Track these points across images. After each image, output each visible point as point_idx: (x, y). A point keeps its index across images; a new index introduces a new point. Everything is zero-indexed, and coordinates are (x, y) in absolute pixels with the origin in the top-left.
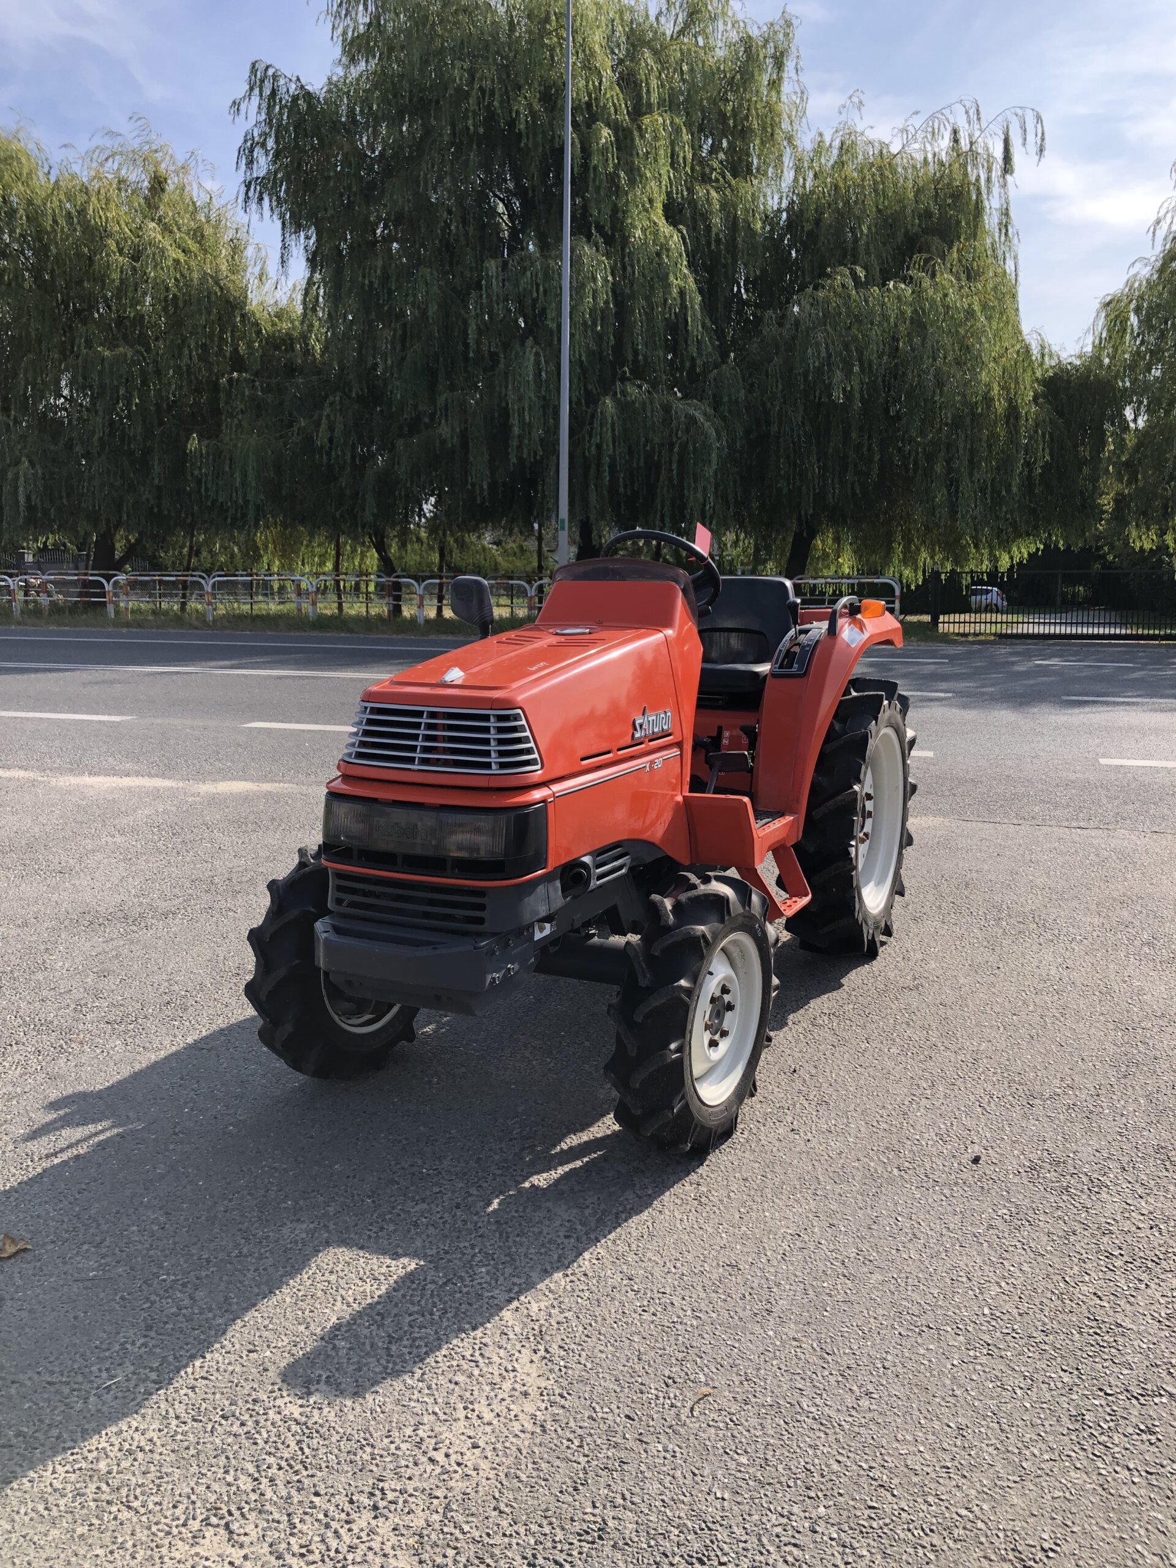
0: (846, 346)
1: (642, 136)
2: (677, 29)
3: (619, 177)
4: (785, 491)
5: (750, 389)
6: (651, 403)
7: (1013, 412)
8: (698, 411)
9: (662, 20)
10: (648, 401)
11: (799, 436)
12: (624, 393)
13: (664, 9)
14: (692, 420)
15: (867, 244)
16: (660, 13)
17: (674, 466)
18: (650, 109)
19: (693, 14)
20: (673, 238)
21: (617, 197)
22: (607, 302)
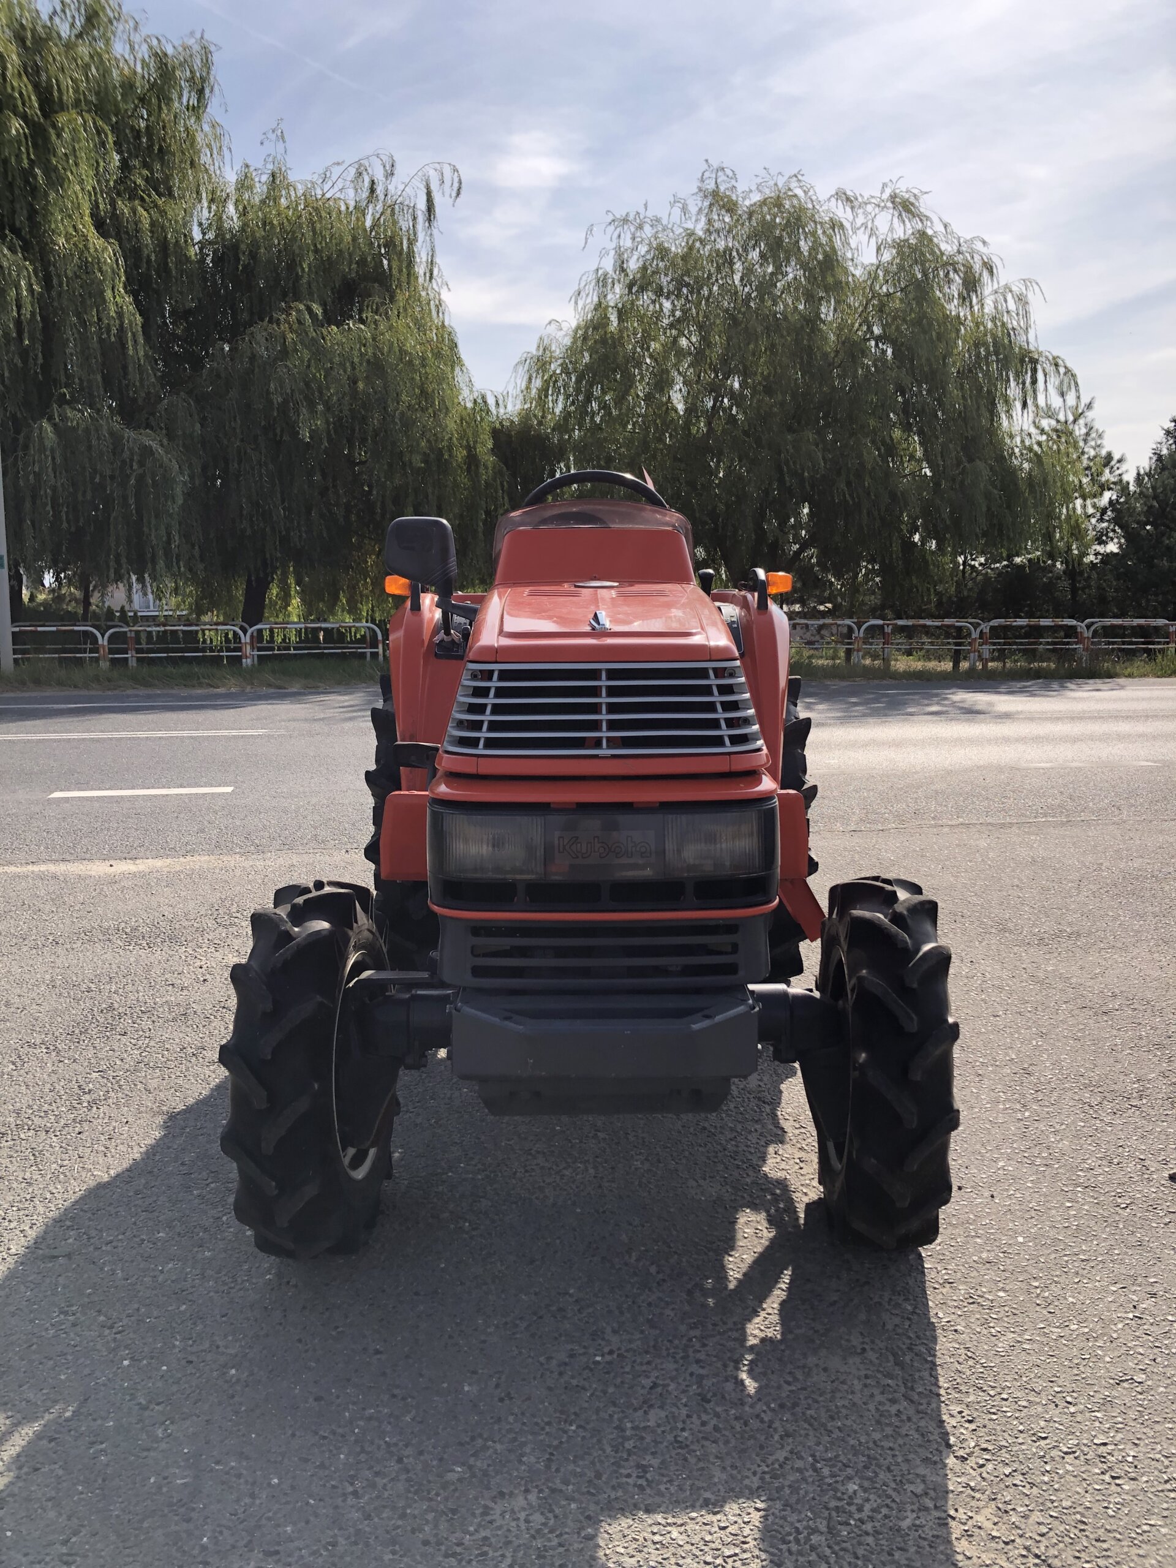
0: (307, 384)
1: (59, 136)
2: (75, 32)
3: (35, 177)
4: (249, 532)
5: (203, 422)
6: (97, 430)
7: (472, 460)
8: (151, 440)
9: (57, 20)
10: (92, 427)
11: (261, 476)
12: (64, 418)
13: (58, 9)
14: (147, 451)
15: (309, 283)
16: (55, 12)
17: (132, 501)
18: (63, 107)
19: (92, 18)
20: (107, 252)
21: (34, 198)
22: (33, 314)
